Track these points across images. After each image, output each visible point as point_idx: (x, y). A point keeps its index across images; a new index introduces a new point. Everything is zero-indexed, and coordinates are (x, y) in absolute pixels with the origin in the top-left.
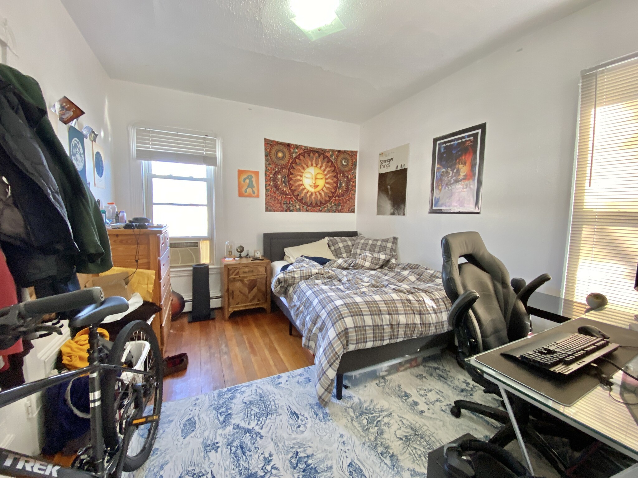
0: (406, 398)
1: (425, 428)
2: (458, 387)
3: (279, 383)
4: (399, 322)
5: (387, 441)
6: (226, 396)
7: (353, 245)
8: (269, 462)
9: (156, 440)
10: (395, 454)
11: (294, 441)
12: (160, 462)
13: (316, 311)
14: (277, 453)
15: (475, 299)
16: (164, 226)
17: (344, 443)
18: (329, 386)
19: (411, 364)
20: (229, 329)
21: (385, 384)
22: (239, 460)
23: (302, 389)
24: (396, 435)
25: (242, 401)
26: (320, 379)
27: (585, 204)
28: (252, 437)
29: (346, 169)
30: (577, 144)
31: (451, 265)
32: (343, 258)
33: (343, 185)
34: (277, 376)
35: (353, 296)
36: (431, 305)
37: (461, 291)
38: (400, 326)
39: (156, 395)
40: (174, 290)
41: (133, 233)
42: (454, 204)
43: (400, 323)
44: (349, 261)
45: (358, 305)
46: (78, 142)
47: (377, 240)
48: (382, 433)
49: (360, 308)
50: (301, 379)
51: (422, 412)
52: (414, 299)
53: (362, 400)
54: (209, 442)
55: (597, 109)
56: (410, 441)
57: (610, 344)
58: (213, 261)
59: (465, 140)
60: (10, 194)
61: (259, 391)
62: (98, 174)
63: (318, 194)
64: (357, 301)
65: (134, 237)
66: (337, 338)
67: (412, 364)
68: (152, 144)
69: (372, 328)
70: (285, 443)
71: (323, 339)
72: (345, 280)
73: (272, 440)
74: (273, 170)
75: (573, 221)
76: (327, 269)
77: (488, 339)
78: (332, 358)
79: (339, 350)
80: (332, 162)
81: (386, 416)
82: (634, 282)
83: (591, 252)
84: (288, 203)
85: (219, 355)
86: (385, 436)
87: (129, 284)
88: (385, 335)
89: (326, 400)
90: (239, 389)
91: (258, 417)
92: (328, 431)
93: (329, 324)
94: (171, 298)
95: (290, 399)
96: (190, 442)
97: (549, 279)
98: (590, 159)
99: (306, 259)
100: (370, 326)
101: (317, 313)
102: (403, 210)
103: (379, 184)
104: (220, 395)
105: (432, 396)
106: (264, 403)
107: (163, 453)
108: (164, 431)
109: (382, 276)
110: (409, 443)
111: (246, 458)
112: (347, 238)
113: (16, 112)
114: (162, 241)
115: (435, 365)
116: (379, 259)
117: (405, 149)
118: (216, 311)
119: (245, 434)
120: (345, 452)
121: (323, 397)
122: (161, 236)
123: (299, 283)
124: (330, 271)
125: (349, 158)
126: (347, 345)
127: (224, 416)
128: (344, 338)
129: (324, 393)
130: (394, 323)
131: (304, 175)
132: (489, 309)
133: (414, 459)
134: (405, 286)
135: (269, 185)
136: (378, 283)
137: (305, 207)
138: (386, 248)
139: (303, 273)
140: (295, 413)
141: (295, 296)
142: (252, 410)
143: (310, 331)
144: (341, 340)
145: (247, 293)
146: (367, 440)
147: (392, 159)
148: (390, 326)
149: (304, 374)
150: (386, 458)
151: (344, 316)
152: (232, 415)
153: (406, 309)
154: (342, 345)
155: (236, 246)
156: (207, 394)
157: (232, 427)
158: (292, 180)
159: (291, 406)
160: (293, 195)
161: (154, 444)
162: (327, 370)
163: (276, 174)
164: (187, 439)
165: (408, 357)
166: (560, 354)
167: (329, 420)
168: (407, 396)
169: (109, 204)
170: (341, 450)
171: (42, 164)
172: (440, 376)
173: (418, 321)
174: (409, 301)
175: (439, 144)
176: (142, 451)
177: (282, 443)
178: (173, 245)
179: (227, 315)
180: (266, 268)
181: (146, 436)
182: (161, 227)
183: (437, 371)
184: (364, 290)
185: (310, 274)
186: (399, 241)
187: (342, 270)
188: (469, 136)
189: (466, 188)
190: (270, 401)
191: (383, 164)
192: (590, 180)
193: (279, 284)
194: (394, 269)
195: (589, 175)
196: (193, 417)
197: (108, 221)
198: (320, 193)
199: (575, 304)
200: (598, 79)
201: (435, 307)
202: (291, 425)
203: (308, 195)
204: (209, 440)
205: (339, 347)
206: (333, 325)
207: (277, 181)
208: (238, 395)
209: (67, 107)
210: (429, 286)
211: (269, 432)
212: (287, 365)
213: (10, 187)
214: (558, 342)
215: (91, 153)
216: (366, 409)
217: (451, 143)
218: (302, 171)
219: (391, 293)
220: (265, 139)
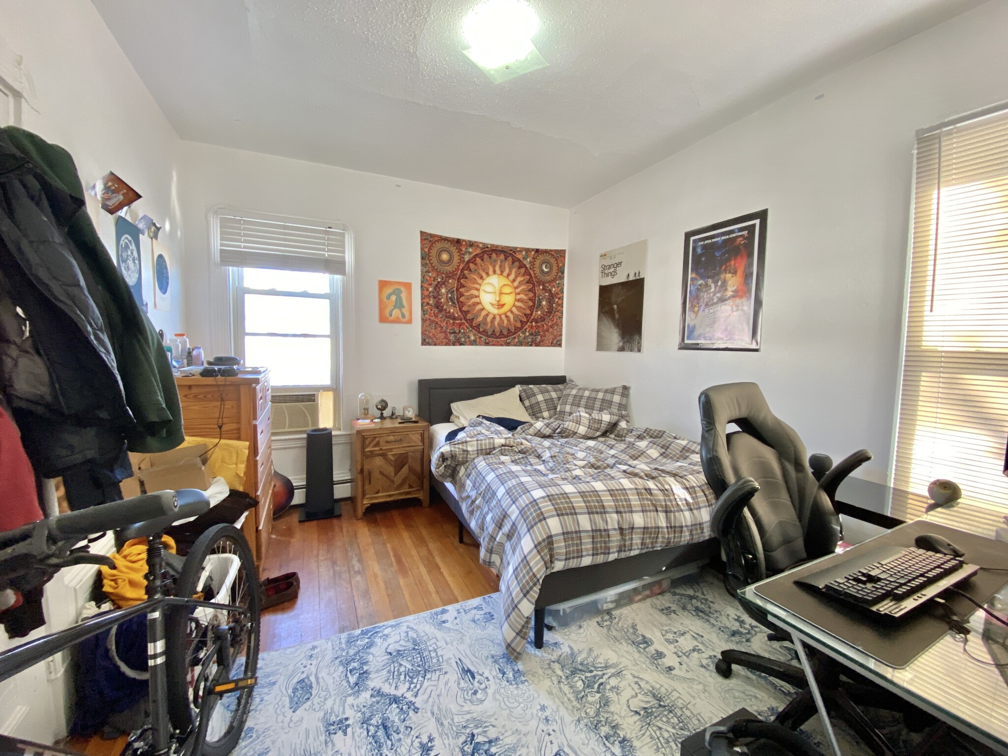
0: (645, 645)
1: (676, 694)
2: (728, 628)
3: (444, 622)
4: (634, 524)
5: (616, 717)
6: (359, 643)
7: (559, 398)
8: (428, 750)
9: (250, 714)
10: (628, 736)
11: (468, 717)
12: (257, 749)
13: (502, 506)
14: (441, 735)
15: (752, 492)
16: (262, 370)
17: (547, 720)
18: (523, 627)
19: (652, 591)
20: (364, 533)
21: (611, 623)
22: (380, 747)
23: (479, 631)
24: (629, 707)
25: (384, 650)
26: (509, 616)
27: (924, 339)
28: (402, 709)
29: (548, 278)
30: (911, 245)
31: (715, 436)
32: (544, 419)
33: (544, 303)
34: (440, 609)
35: (560, 482)
36: (683, 497)
37: (731, 478)
38: (634, 530)
39: (249, 642)
40: (277, 470)
41: (214, 383)
42: (718, 334)
43: (636, 526)
44: (553, 425)
45: (568, 498)
46: (130, 241)
47: (598, 391)
48: (607, 704)
49: (572, 503)
50: (479, 615)
51: (670, 669)
52: (656, 488)
53: (576, 650)
54: (333, 718)
55: (942, 190)
56: (652, 715)
57: (964, 565)
58: (339, 424)
59: (734, 235)
60: (27, 334)
61: (412, 634)
62: (161, 289)
63: (503, 317)
64: (567, 492)
65: (216, 389)
66: (535, 551)
67: (654, 590)
68: (245, 241)
69: (591, 534)
70: (452, 719)
71: (514, 552)
72: (546, 455)
73: (433, 714)
74: (434, 281)
75: (905, 366)
76: (519, 438)
77: (773, 554)
78: (527, 582)
79: (539, 570)
80: (526, 268)
81: (613, 675)
82: (1003, 463)
83: (935, 415)
84: (458, 331)
85: (348, 575)
86: (612, 708)
87: (207, 465)
88: (611, 544)
89: (518, 650)
90: (380, 631)
91: (410, 677)
92: (521, 700)
93: (522, 528)
94: (273, 484)
95: (461, 647)
96: (302, 718)
97: (868, 459)
98: (931, 268)
99: (485, 421)
100: (587, 531)
101: (503, 510)
102: (638, 343)
103: (600, 301)
104: (350, 641)
105: (687, 643)
106: (419, 653)
107: (260, 735)
108: (262, 701)
109: (606, 449)
110: (651, 720)
111: (392, 745)
112: (549, 387)
113: (38, 204)
114: (259, 395)
115: (690, 592)
116: (600, 422)
117: (640, 248)
118: (342, 503)
119: (390, 704)
120: (549, 735)
121: (513, 645)
122: (258, 387)
123: (475, 461)
124: (524, 442)
125: (553, 261)
126: (552, 562)
127: (357, 674)
128: (546, 551)
129: (515, 638)
130: (626, 526)
131: (482, 288)
132: (775, 506)
133: (658, 746)
134: (642, 466)
135: (428, 304)
136: (600, 460)
137: (484, 337)
138: (611, 402)
139: (481, 444)
140: (469, 671)
141: (468, 482)
142: (401, 665)
143: (492, 538)
144: (542, 554)
145: (393, 474)
146: (583, 715)
147: (620, 263)
148: (618, 532)
149: (484, 608)
150: (613, 744)
151: (546, 515)
152: (369, 674)
153: (645, 504)
154: (543, 563)
155: (376, 400)
156: (329, 639)
157: (369, 693)
158: (463, 295)
159: (462, 658)
160: (465, 318)
161: (246, 720)
162: (519, 602)
163: (438, 287)
164: (298, 712)
165: (647, 579)
166: (887, 582)
167: (523, 683)
168: (646, 642)
169: (176, 335)
170: (543, 731)
171: (78, 285)
172: (697, 609)
173: (663, 523)
174: (648, 491)
175: (694, 241)
176: (228, 733)
177: (449, 720)
178: (275, 399)
179: (360, 511)
180: (422, 435)
181: (233, 707)
182: (259, 373)
183: (694, 601)
184: (578, 472)
185: (492, 447)
186: (631, 391)
187: (542, 440)
188: (741, 230)
189: (737, 310)
190: (430, 651)
191: (606, 272)
192: (932, 301)
193: (443, 461)
194: (625, 437)
195: (930, 293)
196: (308, 677)
197: (174, 363)
198: (507, 317)
199: (910, 496)
200: (943, 144)
201: (691, 501)
202: (462, 689)
203: (489, 319)
204: (333, 715)
205: (539, 566)
206: (529, 530)
207: (440, 297)
208: (378, 640)
209: (113, 188)
210: (680, 467)
211: (427, 701)
212: (457, 593)
213: (28, 322)
214: (883, 563)
215: (151, 257)
216: (581, 664)
217: (713, 240)
218: (479, 281)
219: (619, 479)
220: (422, 233)
